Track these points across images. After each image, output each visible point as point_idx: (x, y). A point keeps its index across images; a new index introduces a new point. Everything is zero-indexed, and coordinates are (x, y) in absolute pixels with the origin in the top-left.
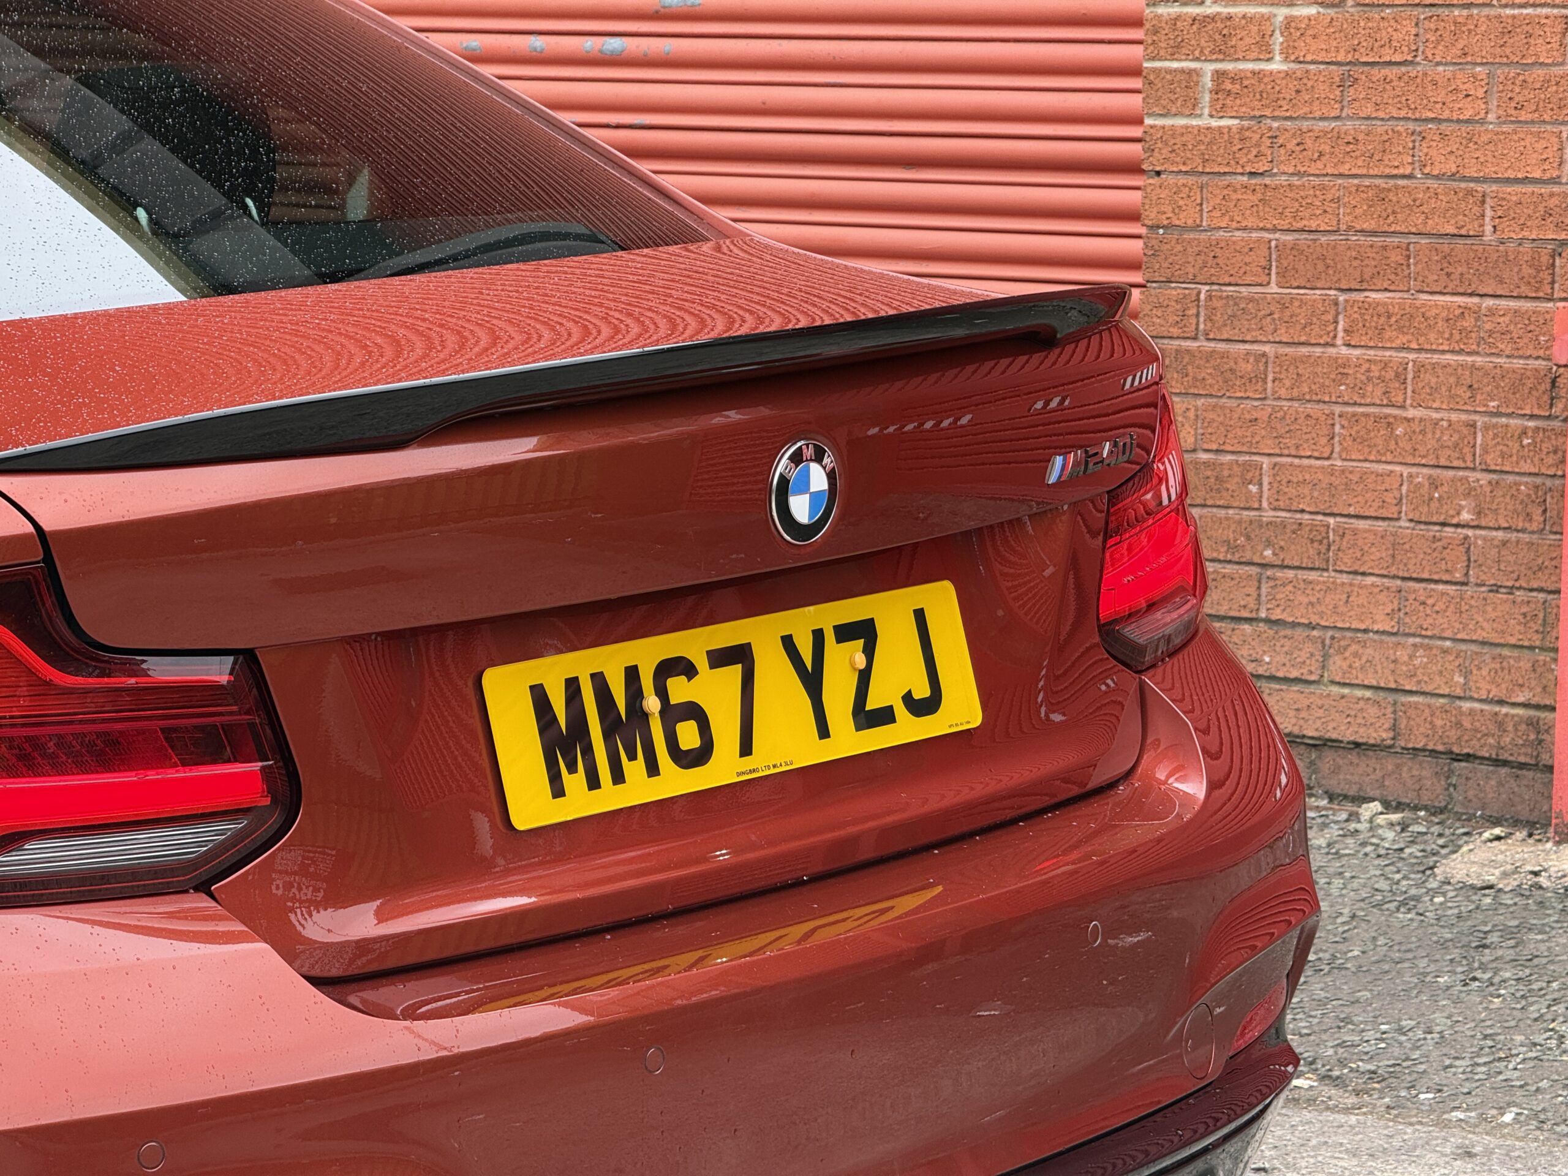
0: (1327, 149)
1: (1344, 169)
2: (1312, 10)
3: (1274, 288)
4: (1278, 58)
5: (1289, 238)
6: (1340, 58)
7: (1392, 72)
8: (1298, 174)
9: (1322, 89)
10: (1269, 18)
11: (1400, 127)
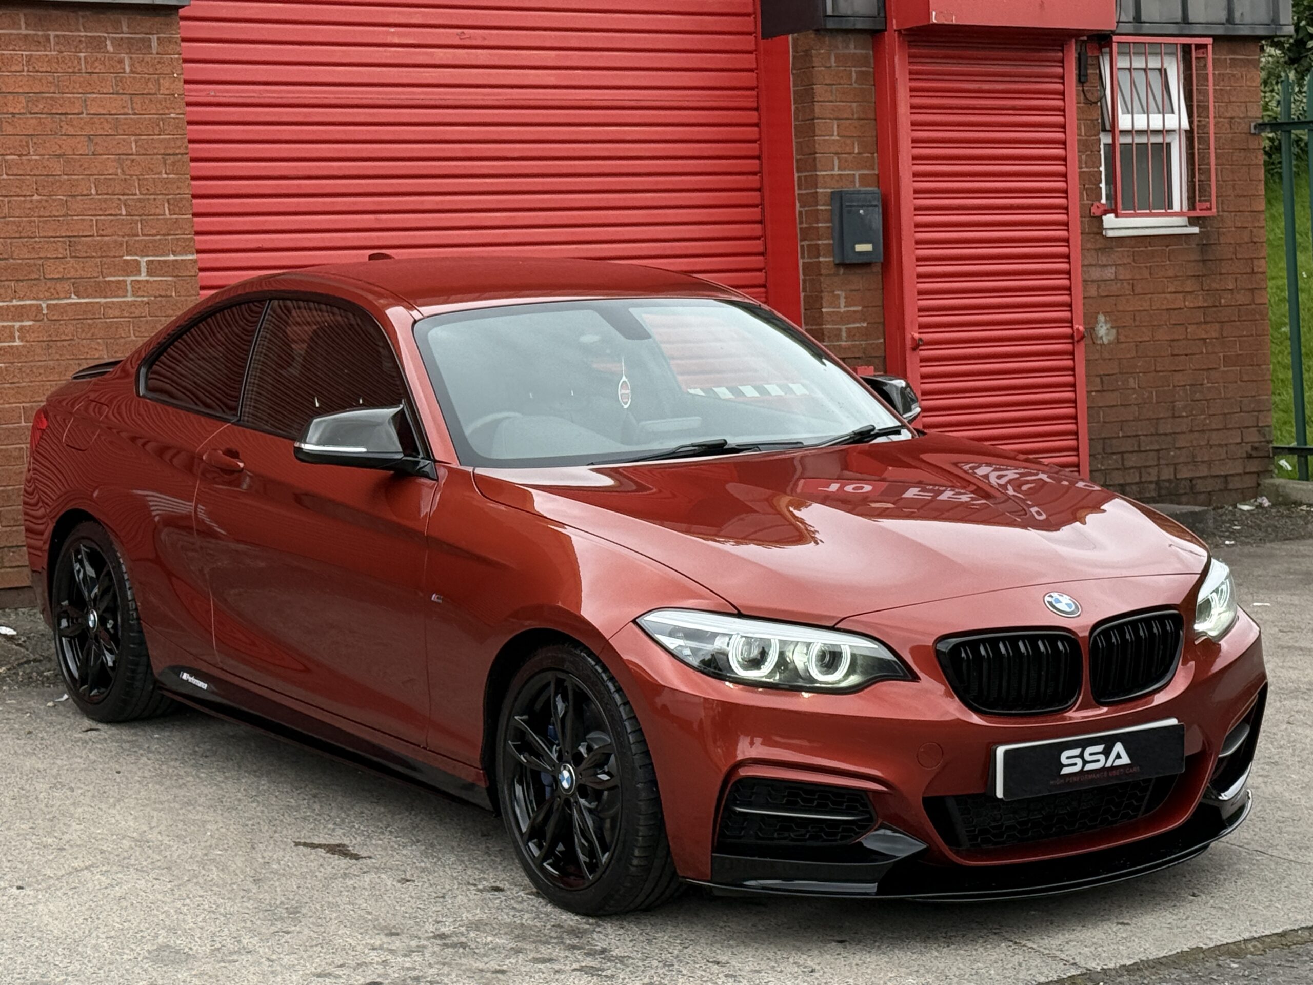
0: (42, 371)
1: (51, 378)
2: (31, 323)
3: (23, 424)
4: (17, 340)
5: (27, 405)
6: (45, 339)
7: (65, 343)
8: (31, 382)
9: (38, 351)
10: (13, 326)
11: (71, 362)
